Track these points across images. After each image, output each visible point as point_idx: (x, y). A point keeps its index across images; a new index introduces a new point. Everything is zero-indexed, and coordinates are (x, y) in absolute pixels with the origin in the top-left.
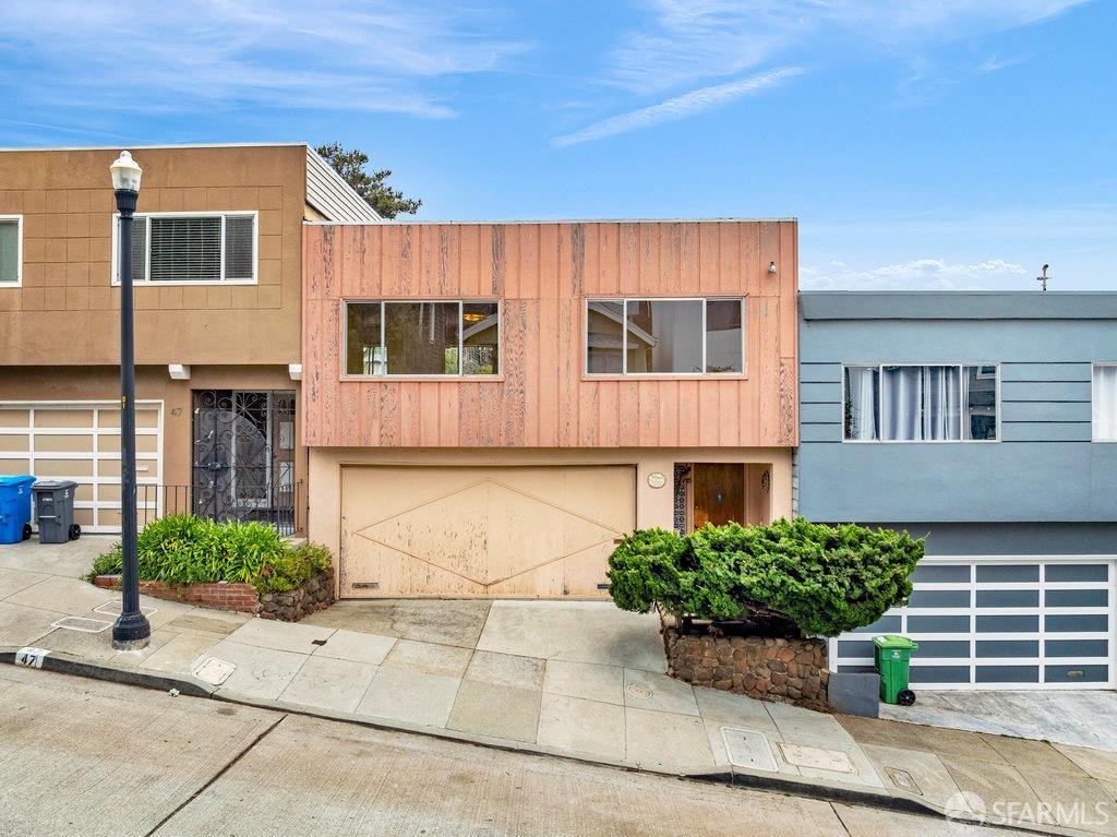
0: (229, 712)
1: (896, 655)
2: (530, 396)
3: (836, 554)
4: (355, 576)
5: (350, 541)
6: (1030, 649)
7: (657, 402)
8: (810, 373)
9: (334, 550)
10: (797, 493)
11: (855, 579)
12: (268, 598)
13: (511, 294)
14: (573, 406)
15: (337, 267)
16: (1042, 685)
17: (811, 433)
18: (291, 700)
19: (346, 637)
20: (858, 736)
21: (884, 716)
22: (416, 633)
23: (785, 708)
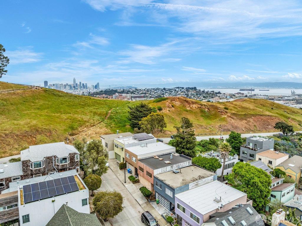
18: (127, 188)
19: (134, 186)
20: (146, 202)
21: (151, 203)
22: (137, 187)
23: (146, 199)
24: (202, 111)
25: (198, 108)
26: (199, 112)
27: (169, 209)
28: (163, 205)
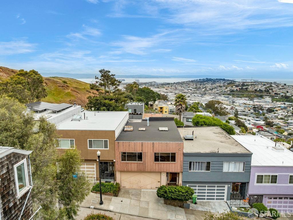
0: (115, 214)
1: (195, 198)
2: (147, 165)
3: (184, 194)
4: (122, 186)
5: (122, 181)
6: (214, 196)
7: (164, 166)
8: (185, 162)
9: (120, 183)
10: (183, 177)
11: (185, 197)
12: (114, 194)
13: (144, 152)
14: (152, 166)
15: (120, 147)
16: (215, 200)
17: (184, 170)
18: (121, 212)
19: (124, 200)
20: (186, 213)
21: (191, 208)
22: (133, 197)
23: (178, 208)
27: (225, 198)
28: (207, 199)
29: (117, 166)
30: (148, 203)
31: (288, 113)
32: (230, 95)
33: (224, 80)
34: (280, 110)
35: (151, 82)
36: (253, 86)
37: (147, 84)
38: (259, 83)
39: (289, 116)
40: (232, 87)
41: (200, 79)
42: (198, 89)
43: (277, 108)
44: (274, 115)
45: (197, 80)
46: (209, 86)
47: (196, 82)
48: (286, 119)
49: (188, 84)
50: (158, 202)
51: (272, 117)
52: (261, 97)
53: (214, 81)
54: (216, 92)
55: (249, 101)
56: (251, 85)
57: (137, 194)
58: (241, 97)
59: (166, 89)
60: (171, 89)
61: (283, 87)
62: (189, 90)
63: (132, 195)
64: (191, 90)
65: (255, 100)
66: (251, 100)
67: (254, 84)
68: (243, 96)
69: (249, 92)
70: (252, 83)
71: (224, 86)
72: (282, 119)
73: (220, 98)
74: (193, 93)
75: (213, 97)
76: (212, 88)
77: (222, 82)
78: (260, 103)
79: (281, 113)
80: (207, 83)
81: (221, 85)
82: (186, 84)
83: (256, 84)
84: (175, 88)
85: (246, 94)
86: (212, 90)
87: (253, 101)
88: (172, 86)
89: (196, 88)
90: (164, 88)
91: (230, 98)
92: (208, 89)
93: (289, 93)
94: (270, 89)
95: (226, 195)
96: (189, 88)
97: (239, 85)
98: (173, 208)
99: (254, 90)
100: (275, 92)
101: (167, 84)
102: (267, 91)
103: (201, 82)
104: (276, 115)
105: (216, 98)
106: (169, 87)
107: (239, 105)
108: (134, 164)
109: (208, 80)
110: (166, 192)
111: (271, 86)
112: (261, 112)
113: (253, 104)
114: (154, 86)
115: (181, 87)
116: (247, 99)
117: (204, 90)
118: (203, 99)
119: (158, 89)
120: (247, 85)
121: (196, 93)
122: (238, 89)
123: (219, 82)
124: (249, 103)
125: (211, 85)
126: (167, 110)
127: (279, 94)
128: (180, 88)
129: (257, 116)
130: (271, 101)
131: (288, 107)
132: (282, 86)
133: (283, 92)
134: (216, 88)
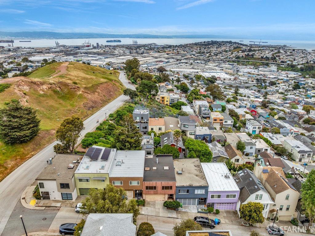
1: (181, 205)
2: (158, 191)
4: (146, 200)
5: (146, 198)
6: (191, 203)
7: (166, 191)
8: (177, 190)
10: (176, 196)
13: (157, 186)
14: (161, 192)
15: (145, 184)
16: (191, 205)
17: (176, 193)
18: (147, 214)
19: (148, 208)
20: (177, 213)
21: (179, 210)
22: (152, 206)
23: (173, 211)
24: (56, 92)
25: (49, 88)
26: (53, 94)
27: (196, 204)
28: (188, 205)
29: (144, 192)
30: (159, 209)
31: (289, 86)
32: (235, 62)
33: (230, 42)
34: (282, 83)
35: (151, 44)
36: (260, 51)
37: (146, 46)
38: (267, 48)
39: (290, 90)
40: (238, 52)
41: (204, 42)
42: (202, 53)
43: (279, 81)
44: (276, 88)
45: (201, 43)
46: (214, 50)
47: (200, 45)
48: (286, 93)
49: (191, 47)
50: (163, 208)
51: (273, 90)
52: (267, 65)
53: (219, 44)
54: (221, 58)
55: (254, 70)
56: (258, 50)
57: (154, 204)
58: (246, 65)
59: (168, 54)
60: (173, 54)
61: (291, 54)
62: (193, 56)
63: (151, 205)
64: (194, 55)
65: (260, 69)
66: (256, 68)
67: (262, 49)
68: (248, 63)
69: (255, 59)
70: (260, 48)
71: (230, 51)
72: (282, 93)
73: (224, 65)
74: (197, 59)
75: (217, 64)
76: (217, 53)
77: (228, 45)
78: (265, 73)
79: (282, 87)
80: (212, 46)
81: (227, 49)
82: (189, 47)
83: (263, 50)
84: (177, 53)
85: (252, 61)
86: (217, 55)
87: (258, 69)
88: (173, 49)
89: (199, 53)
90: (165, 51)
91: (234, 65)
92: (212, 54)
93: (295, 61)
94: (277, 56)
95: (196, 203)
96: (192, 53)
97: (246, 50)
98: (171, 211)
99: (260, 57)
100: (282, 60)
101: (168, 47)
102: (274, 59)
103: (205, 45)
104: (277, 88)
105: (220, 66)
106: (170, 51)
107: (243, 74)
108: (152, 191)
109: (213, 43)
110: (167, 205)
111: (279, 52)
112: (263, 84)
113: (258, 73)
114: (154, 49)
115: (184, 51)
116: (252, 67)
117: (208, 55)
118: (206, 67)
119: (158, 54)
120: (254, 50)
121: (199, 59)
122: (244, 55)
123: (225, 45)
124: (253, 73)
125: (216, 49)
126: (168, 100)
127: (286, 62)
128: (182, 52)
129: (259, 88)
130: (276, 70)
131: (291, 80)
132: (290, 52)
133: (290, 60)
134: (221, 53)
